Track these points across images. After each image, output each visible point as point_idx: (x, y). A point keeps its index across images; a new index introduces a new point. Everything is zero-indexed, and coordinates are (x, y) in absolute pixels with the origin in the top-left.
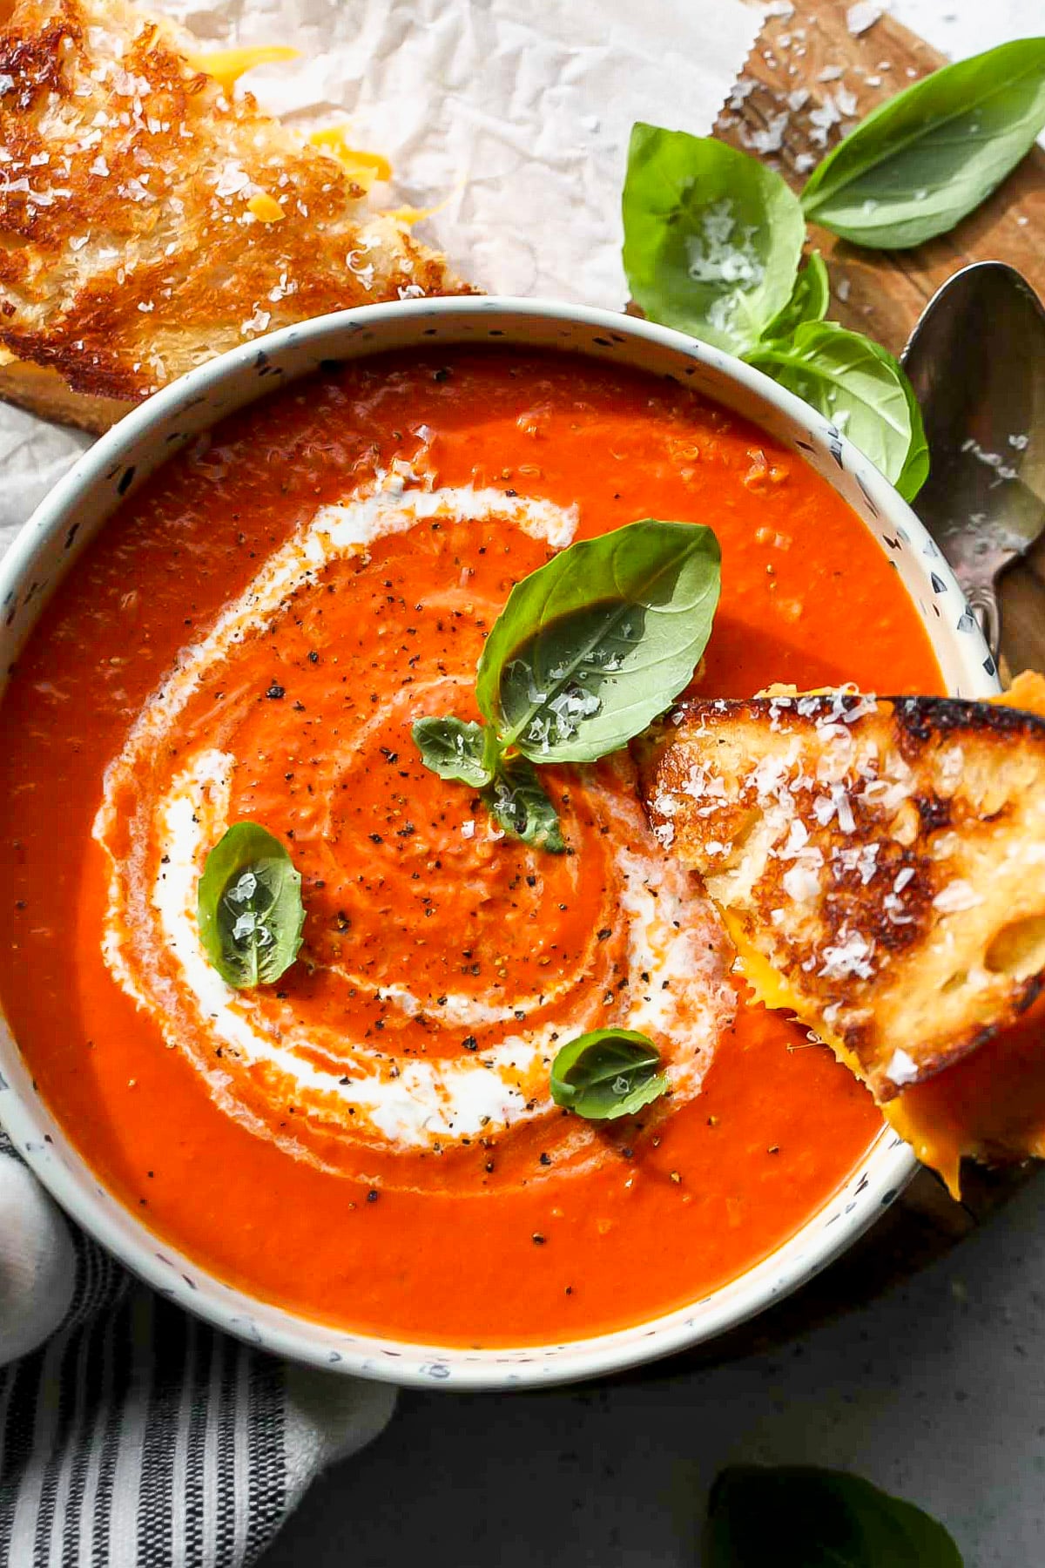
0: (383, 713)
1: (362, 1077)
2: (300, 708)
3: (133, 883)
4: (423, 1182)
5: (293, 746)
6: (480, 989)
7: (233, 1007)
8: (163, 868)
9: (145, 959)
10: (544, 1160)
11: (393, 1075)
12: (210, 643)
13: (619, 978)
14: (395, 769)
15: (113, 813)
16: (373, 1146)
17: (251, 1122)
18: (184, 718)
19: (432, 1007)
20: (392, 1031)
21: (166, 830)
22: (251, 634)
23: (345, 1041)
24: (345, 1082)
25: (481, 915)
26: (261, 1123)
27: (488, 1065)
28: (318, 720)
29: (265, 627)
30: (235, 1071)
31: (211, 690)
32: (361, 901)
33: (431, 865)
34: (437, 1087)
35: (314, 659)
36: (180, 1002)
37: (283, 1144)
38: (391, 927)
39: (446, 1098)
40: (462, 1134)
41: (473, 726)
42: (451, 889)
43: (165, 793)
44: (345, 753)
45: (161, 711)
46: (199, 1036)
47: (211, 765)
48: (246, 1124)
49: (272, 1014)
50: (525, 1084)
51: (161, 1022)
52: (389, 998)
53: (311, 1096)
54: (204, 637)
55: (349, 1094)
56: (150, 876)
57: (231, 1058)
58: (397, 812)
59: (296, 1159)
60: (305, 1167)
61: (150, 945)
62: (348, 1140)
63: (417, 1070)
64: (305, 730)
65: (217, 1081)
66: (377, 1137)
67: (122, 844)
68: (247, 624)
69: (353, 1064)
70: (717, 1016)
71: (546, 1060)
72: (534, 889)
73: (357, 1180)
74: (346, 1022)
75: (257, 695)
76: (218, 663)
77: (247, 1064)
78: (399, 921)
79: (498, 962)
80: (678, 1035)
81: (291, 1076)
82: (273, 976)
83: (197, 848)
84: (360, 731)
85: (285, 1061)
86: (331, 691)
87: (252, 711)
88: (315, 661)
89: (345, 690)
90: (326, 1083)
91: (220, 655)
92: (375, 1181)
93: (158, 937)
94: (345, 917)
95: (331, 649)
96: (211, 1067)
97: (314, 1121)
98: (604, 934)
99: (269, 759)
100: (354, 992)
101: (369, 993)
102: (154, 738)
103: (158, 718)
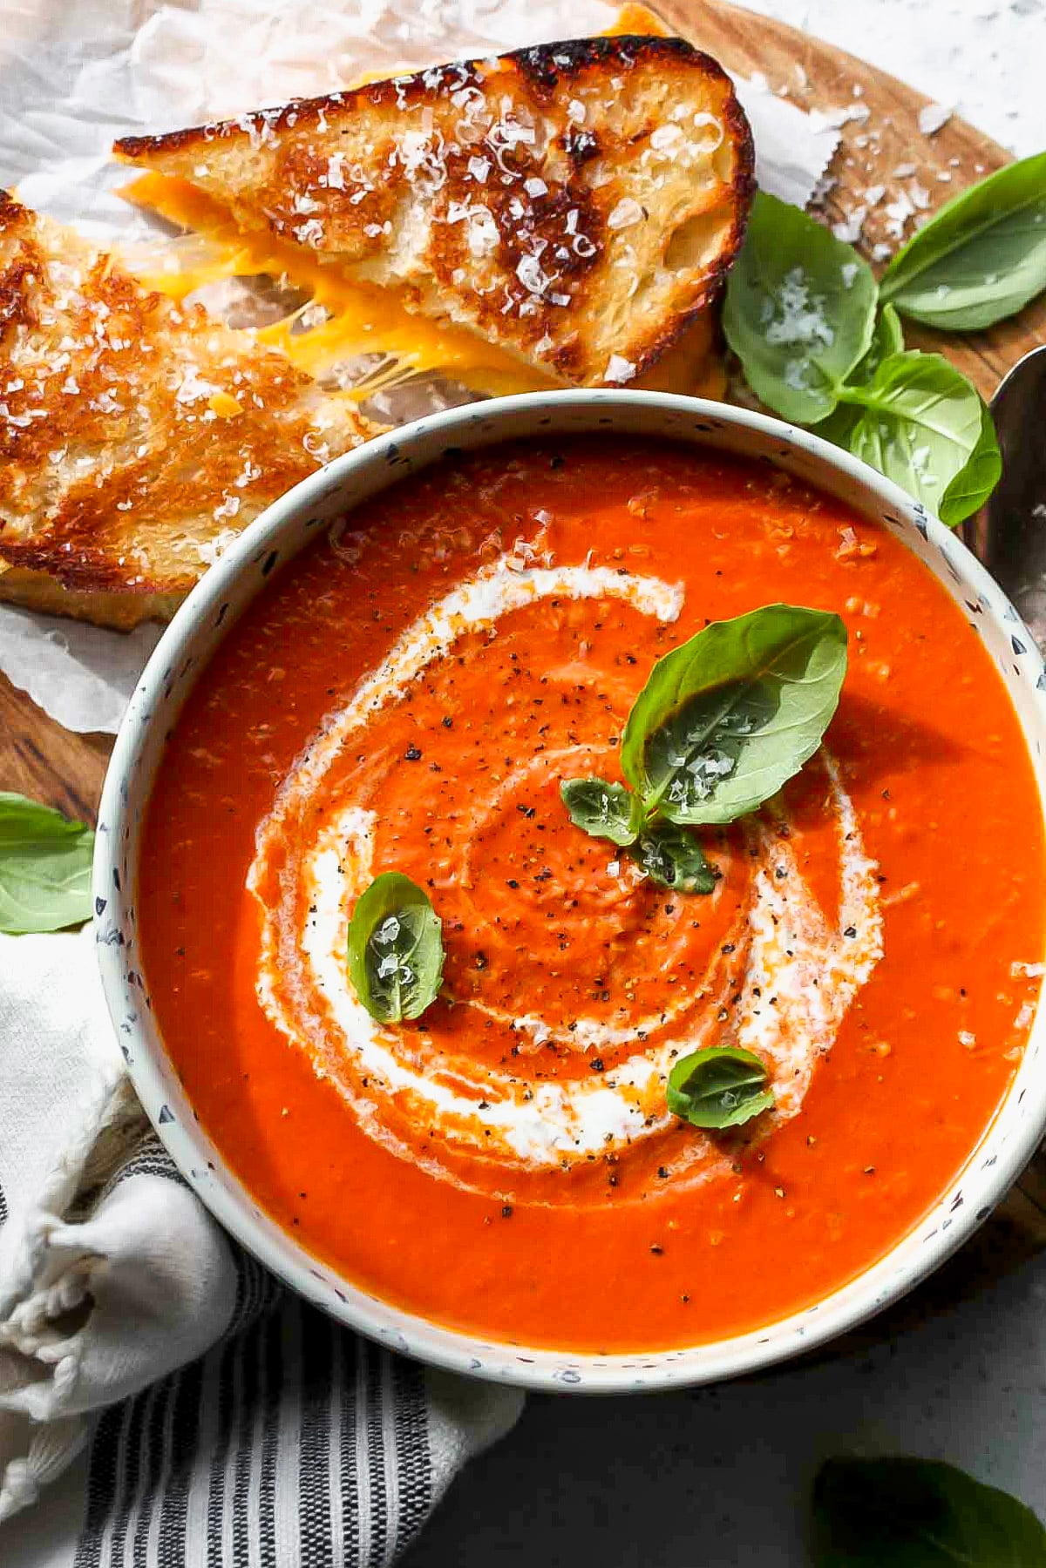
0: (518, 775)
1: (497, 1101)
2: (437, 769)
3: (284, 929)
4: (553, 1197)
5: (431, 802)
6: (607, 1014)
7: (378, 1040)
8: (311, 917)
9: (296, 998)
10: (662, 1174)
11: (526, 1098)
12: (350, 710)
13: (734, 993)
14: (532, 823)
15: (264, 866)
16: (506, 1165)
17: (394, 1146)
18: (329, 779)
19: (563, 1033)
20: (526, 1057)
21: (312, 880)
22: (388, 702)
23: (481, 1068)
24: (483, 1106)
25: (612, 946)
26: (404, 1146)
27: (611, 1085)
28: (455, 780)
29: (401, 695)
30: (379, 1099)
31: (353, 753)
32: (497, 940)
33: (567, 904)
34: (565, 1107)
35: (448, 724)
36: (328, 1037)
37: (425, 1165)
38: (527, 962)
39: (574, 1117)
40: (587, 1151)
41: (617, 786)
42: (585, 924)
43: (312, 847)
44: (480, 809)
45: (308, 773)
46: (347, 1069)
47: (354, 821)
48: (389, 1148)
49: (413, 1045)
50: (644, 1101)
51: (311, 1056)
52: (523, 1028)
53: (451, 1120)
54: (346, 705)
55: (490, 1117)
56: (299, 924)
57: (377, 1087)
58: (533, 860)
59: (437, 1178)
60: (444, 1185)
61: (300, 985)
62: (484, 1159)
63: (548, 1091)
64: (441, 789)
65: (363, 1109)
66: (511, 1156)
67: (273, 894)
68: (384, 693)
69: (488, 1089)
70: (813, 1042)
71: (663, 1076)
73: (492, 1197)
74: (482, 1052)
75: (396, 757)
76: (359, 728)
77: (390, 1092)
78: (533, 957)
79: (627, 987)
80: (780, 1053)
81: (432, 1102)
82: (415, 1012)
83: (344, 897)
84: (495, 790)
85: (427, 1089)
86: (466, 753)
87: (391, 771)
88: (449, 726)
89: (477, 753)
90: (466, 1108)
91: (360, 720)
92: (509, 1198)
93: (307, 978)
94: (483, 956)
95: (463, 716)
96: (358, 1096)
97: (453, 1144)
98: (728, 950)
99: (409, 815)
100: (491, 1023)
101: (503, 1025)
102: (301, 797)
103: (304, 779)
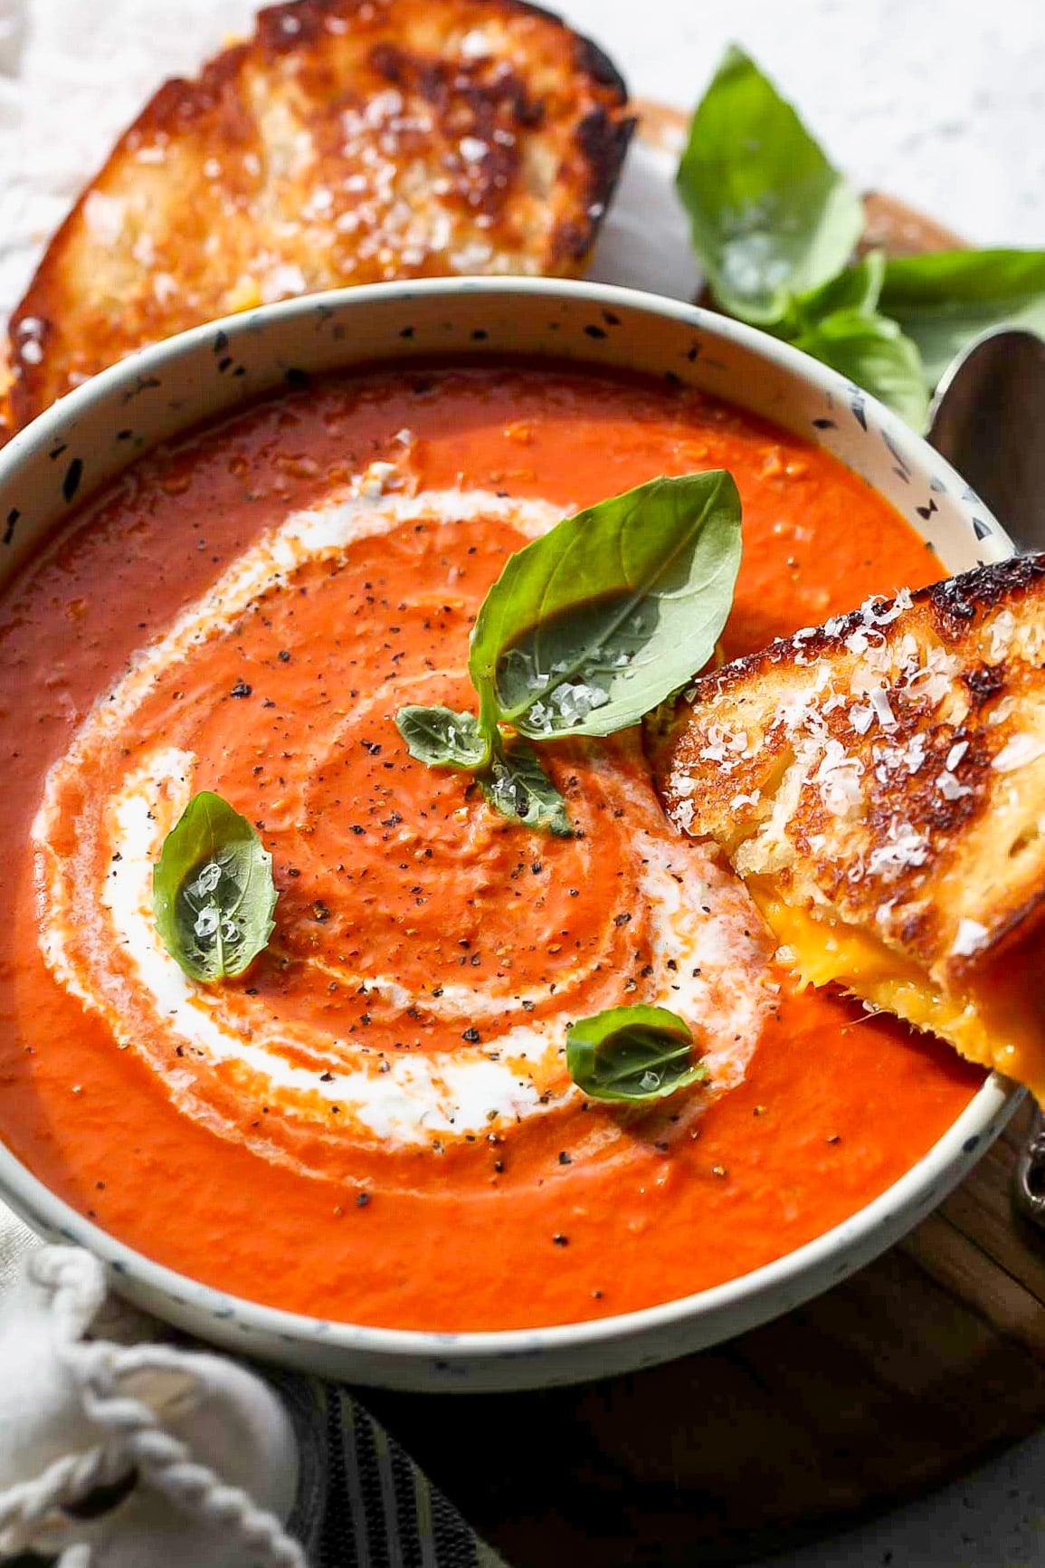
0: (364, 706)
1: (345, 1072)
2: (270, 705)
3: (80, 881)
4: (419, 1182)
5: (264, 741)
6: (480, 979)
7: (194, 1002)
8: (114, 866)
9: (93, 957)
10: (563, 1159)
11: (382, 1071)
12: (167, 645)
13: (642, 965)
14: (378, 760)
15: (56, 812)
16: (362, 1146)
17: (217, 1124)
18: (138, 718)
19: (426, 999)
20: (381, 1026)
21: (117, 828)
22: (214, 636)
23: (325, 1036)
24: (326, 1078)
25: (478, 903)
26: (230, 1124)
27: (494, 1057)
28: (290, 715)
29: (229, 628)
30: (199, 1069)
31: (169, 690)
32: (340, 888)
33: (419, 853)
34: (435, 1082)
35: (285, 658)
36: (134, 1001)
37: (258, 1147)
38: (374, 914)
39: (446, 1093)
40: (466, 1131)
41: (466, 716)
42: (444, 878)
43: (116, 791)
44: (323, 745)
45: (112, 713)
46: (156, 1035)
47: (169, 762)
48: (211, 1127)
49: (235, 1007)
50: (538, 1076)
51: (111, 1021)
52: (375, 989)
53: (287, 1096)
54: (161, 639)
55: (330, 1092)
56: (99, 875)
57: (194, 1056)
58: (381, 803)
59: (272, 1162)
60: (281, 1171)
61: (99, 943)
62: (333, 1140)
63: (411, 1065)
64: (275, 726)
65: (178, 1082)
66: (367, 1135)
67: (65, 843)
68: (209, 625)
69: (335, 1060)
70: (758, 1003)
71: (561, 1051)
72: (539, 877)
73: (343, 1183)
74: (329, 1015)
75: (221, 694)
76: (177, 665)
77: (212, 1063)
78: (383, 909)
79: (501, 952)
80: (715, 1023)
81: (263, 1075)
82: (239, 969)
83: (153, 845)
84: (339, 724)
85: (256, 1059)
86: (301, 689)
87: (215, 709)
88: (286, 660)
89: (320, 686)
90: (306, 1081)
91: (179, 656)
92: (364, 1183)
93: (108, 935)
94: (324, 906)
95: (303, 647)
96: (171, 1067)
97: (293, 1120)
98: (622, 920)
99: (234, 754)
100: (337, 989)
101: (352, 988)
102: (104, 739)
103: (108, 719)
